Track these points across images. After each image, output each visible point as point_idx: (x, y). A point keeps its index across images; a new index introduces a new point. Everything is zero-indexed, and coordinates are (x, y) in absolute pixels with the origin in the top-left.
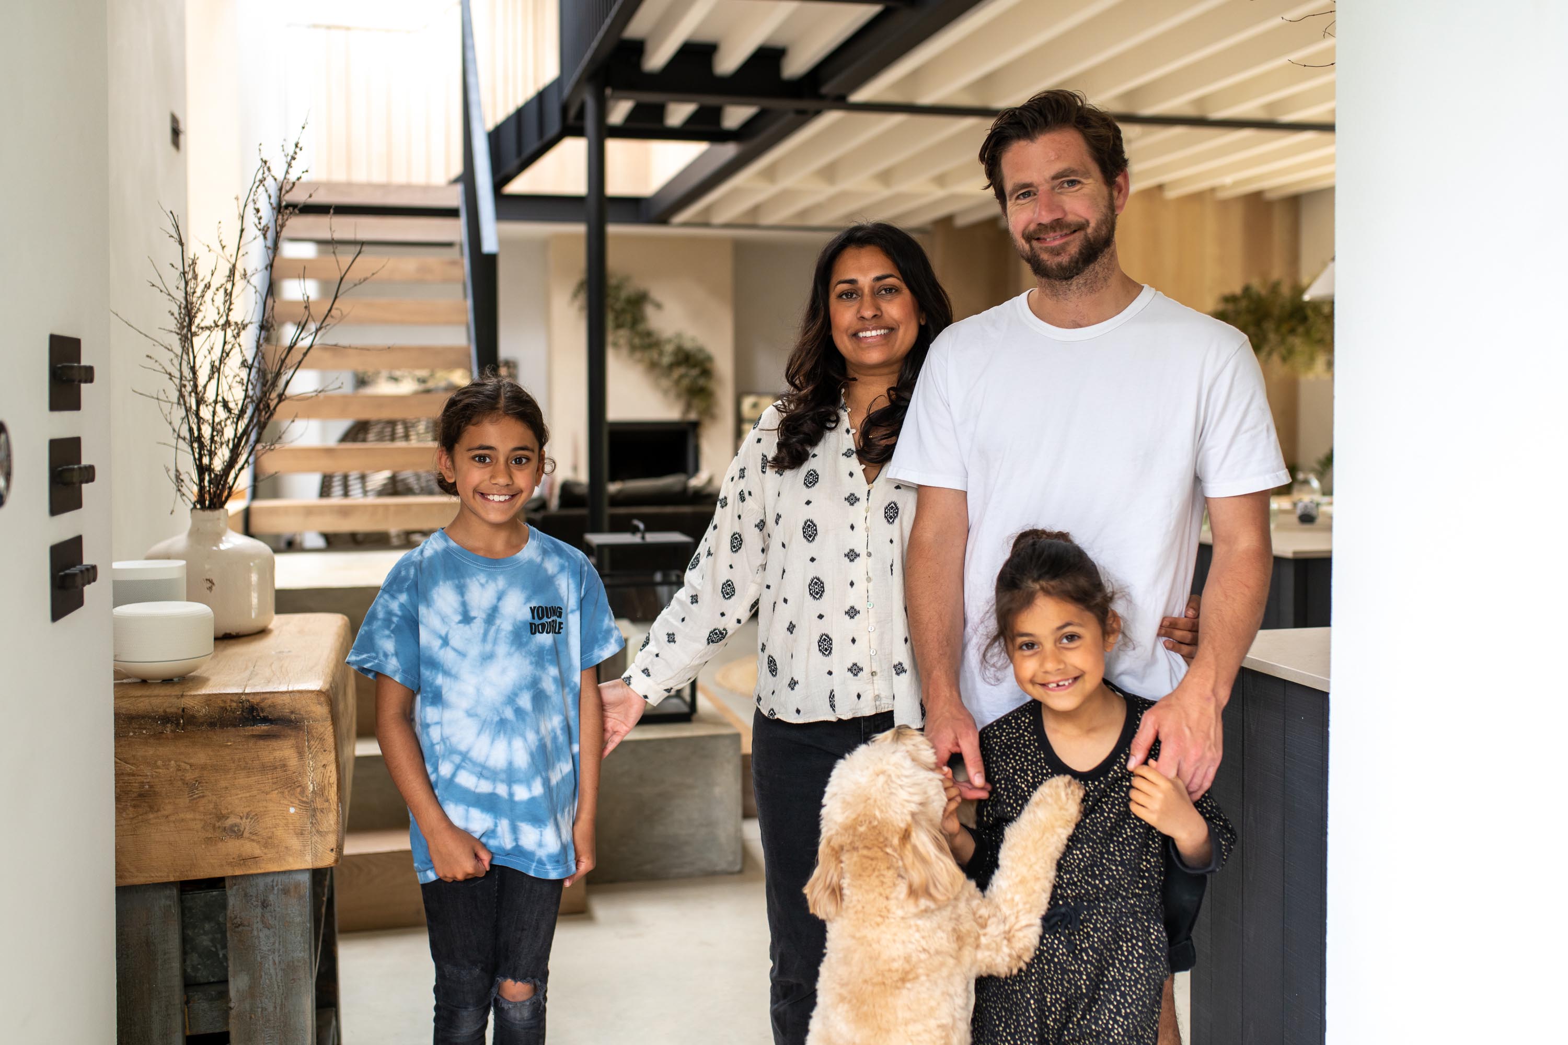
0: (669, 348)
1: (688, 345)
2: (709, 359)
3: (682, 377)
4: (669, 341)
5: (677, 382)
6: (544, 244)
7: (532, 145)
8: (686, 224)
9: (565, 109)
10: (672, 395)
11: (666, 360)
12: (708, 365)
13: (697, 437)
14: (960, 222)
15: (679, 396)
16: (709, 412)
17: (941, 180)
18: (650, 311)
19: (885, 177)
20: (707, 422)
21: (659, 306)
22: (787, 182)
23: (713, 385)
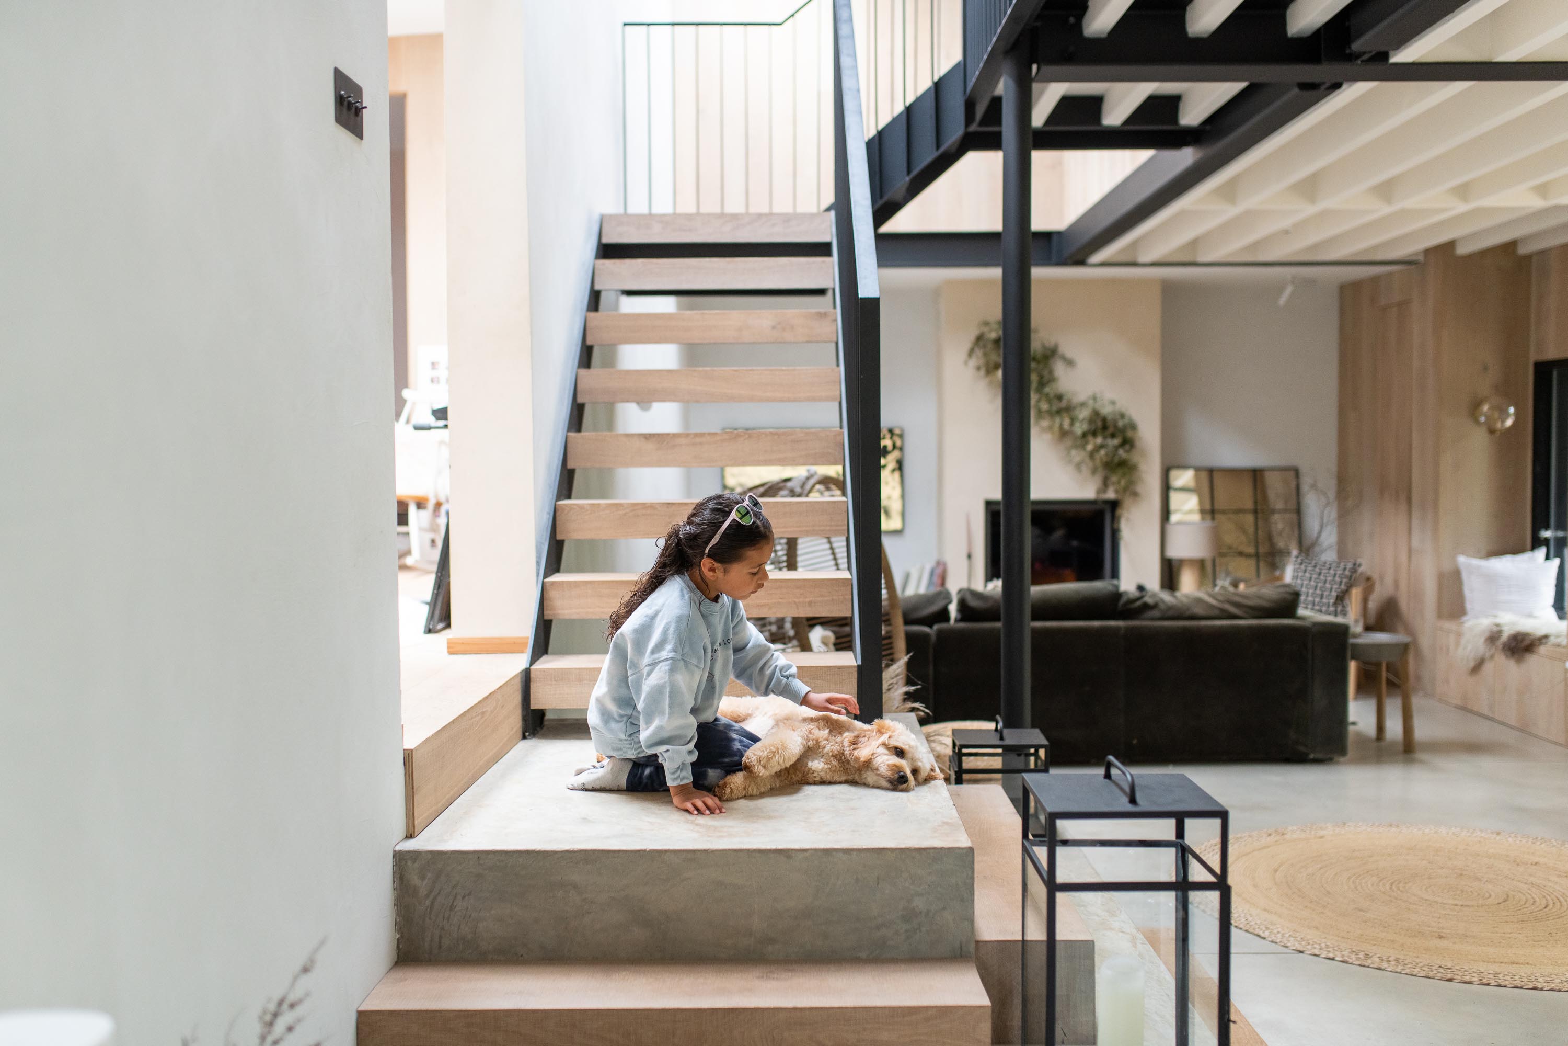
0: (1084, 414)
1: (1106, 410)
2: (1133, 427)
3: (1098, 448)
4: (1083, 404)
5: (1092, 455)
6: (936, 292)
7: (926, 155)
8: (1103, 264)
9: (970, 105)
10: (1086, 470)
11: (1079, 429)
12: (1129, 434)
13: (1115, 519)
14: (1462, 250)
15: (1094, 471)
16: (1131, 490)
17: (1463, 191)
18: (1059, 369)
19: (1385, 190)
20: (1127, 502)
21: (1070, 363)
22: (1250, 201)
23: (1135, 458)
